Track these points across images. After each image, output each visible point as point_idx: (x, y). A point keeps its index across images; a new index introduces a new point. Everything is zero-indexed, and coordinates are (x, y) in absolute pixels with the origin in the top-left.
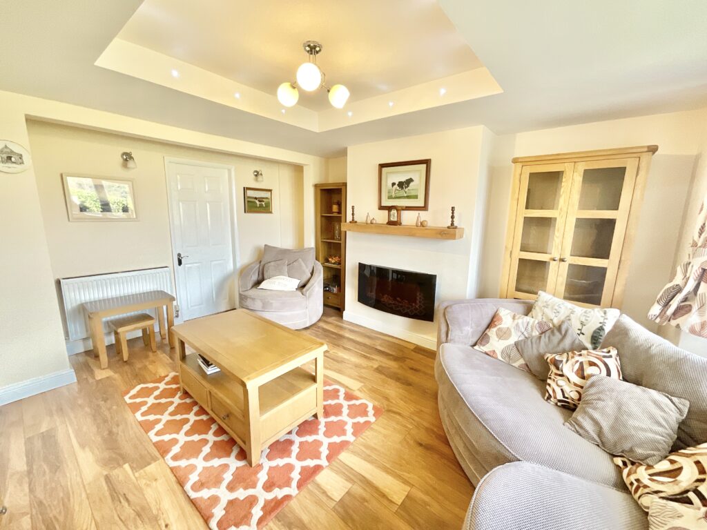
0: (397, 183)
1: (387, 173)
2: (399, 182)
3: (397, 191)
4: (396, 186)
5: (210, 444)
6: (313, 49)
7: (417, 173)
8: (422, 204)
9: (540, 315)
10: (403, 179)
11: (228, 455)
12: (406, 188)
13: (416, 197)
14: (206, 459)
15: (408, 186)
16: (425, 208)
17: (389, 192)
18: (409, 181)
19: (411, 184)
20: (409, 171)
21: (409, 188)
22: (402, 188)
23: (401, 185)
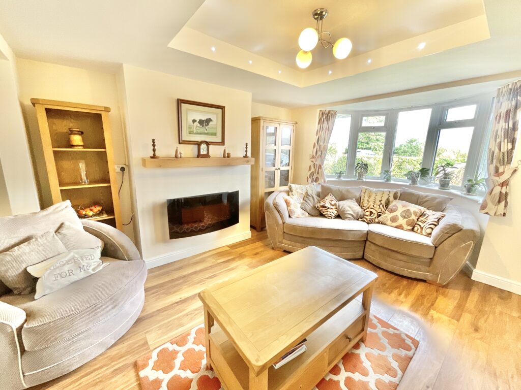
0: (198, 121)
1: (187, 110)
2: (200, 120)
3: (198, 128)
4: (197, 123)
5: (349, 374)
6: (319, 16)
7: (215, 115)
8: (220, 140)
9: (296, 193)
10: (204, 118)
11: (358, 355)
12: (206, 125)
13: (215, 134)
14: (365, 374)
15: (208, 125)
16: (222, 143)
17: (189, 128)
18: (208, 121)
19: (211, 123)
20: (209, 112)
21: (209, 126)
22: (203, 126)
23: (201, 122)
